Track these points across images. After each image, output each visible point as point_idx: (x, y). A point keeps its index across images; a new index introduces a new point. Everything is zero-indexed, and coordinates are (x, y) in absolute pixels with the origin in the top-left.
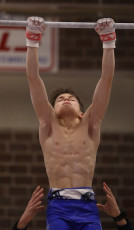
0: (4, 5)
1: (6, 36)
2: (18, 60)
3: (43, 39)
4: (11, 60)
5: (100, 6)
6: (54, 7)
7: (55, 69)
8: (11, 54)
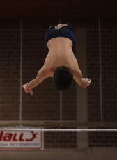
0: (20, 122)
1: (22, 135)
2: (28, 145)
3: (36, 136)
4: (24, 145)
5: (61, 121)
6: (42, 122)
7: (43, 148)
8: (24, 142)
